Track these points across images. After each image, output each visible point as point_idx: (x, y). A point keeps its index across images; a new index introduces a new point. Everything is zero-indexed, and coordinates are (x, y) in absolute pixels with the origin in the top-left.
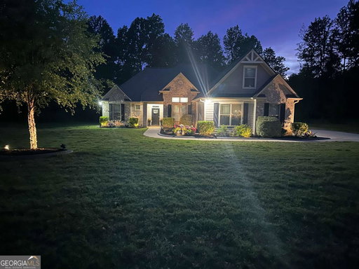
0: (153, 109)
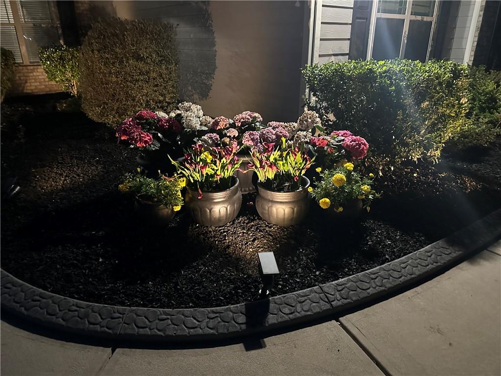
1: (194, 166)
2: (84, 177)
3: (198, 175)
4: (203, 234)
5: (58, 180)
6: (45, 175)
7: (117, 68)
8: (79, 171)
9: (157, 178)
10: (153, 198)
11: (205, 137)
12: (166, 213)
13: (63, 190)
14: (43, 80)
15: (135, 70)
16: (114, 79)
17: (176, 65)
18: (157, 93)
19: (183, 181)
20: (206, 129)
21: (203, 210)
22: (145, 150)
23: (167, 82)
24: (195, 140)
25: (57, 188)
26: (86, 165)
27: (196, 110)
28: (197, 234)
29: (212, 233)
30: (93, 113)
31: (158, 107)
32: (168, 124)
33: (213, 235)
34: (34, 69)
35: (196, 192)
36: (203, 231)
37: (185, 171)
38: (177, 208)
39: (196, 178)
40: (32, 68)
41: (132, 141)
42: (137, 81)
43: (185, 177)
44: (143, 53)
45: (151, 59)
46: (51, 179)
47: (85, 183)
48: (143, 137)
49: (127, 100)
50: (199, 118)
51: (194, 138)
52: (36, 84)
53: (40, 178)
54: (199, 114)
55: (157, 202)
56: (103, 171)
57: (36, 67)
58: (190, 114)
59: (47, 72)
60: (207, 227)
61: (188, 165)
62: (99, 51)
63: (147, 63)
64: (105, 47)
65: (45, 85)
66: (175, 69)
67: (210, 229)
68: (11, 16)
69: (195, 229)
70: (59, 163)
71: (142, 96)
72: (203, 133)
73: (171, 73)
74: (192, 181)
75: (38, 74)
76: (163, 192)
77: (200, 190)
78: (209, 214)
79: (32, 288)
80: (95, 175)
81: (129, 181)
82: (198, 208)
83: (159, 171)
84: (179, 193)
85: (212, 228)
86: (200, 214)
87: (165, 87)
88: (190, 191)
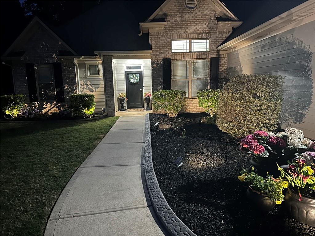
0: (128, 74)
1: (297, 175)
2: (214, 164)
3: (299, 182)
4: (299, 229)
5: (200, 162)
6: (193, 158)
7: (242, 102)
8: (211, 160)
9: (265, 177)
10: (261, 190)
11: (305, 154)
12: (269, 203)
13: (202, 169)
14: (195, 106)
15: (253, 104)
16: (239, 109)
17: (281, 101)
18: (265, 118)
19: (286, 183)
20: (306, 148)
21: (300, 209)
22: (259, 157)
23: (273, 112)
24: (296, 154)
25: (199, 167)
26: (215, 157)
27: (299, 133)
28: (293, 227)
29: (307, 230)
30: (222, 127)
31: (264, 127)
32: (276, 141)
33: (307, 232)
34: (193, 100)
35: (296, 195)
36: (298, 226)
37: (288, 177)
38: (279, 203)
39: (297, 184)
40: (192, 99)
41: (251, 150)
42: (253, 110)
43: (288, 181)
44: (260, 94)
45: (264, 97)
46: (196, 161)
47: (214, 168)
48: (258, 148)
49: (244, 121)
50: (301, 139)
51: (295, 153)
52: (192, 108)
53: (191, 159)
54: (301, 136)
55: (263, 193)
56: (225, 163)
57: (194, 99)
58: (294, 136)
59: (199, 102)
60: (302, 224)
61: (291, 174)
62: (232, 93)
63: (262, 100)
64: (236, 91)
65: (196, 109)
66: (280, 104)
67: (305, 227)
68: (188, 75)
69: (291, 222)
70: (201, 153)
71: (255, 119)
72: (303, 150)
73: (276, 106)
74: (294, 186)
75: (194, 103)
76: (269, 188)
77: (300, 194)
78: (306, 215)
79: (184, 226)
80: (220, 164)
81: (245, 175)
82: (297, 208)
83: (268, 173)
84: (281, 192)
85: (306, 226)
86: (297, 212)
87: (271, 115)
88: (290, 192)
